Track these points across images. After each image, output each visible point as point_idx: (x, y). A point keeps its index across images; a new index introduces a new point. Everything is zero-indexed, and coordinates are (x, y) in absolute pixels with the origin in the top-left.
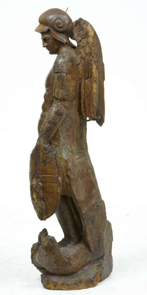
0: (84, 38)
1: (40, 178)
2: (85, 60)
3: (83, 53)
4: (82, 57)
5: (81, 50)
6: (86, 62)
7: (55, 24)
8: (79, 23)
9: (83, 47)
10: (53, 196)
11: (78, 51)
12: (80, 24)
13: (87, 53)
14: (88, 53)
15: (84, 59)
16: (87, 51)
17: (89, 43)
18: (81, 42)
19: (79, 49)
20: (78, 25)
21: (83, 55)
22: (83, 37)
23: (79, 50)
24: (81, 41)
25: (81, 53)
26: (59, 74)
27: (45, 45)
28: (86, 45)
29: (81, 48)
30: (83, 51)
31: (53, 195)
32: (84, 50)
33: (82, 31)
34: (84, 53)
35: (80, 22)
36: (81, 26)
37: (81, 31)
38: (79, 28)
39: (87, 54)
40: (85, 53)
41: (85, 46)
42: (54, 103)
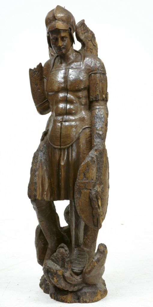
8: (83, 25)
17: (96, 46)
18: (88, 44)
22: (89, 40)
29: (89, 50)
36: (86, 27)
38: (84, 30)
41: (92, 48)
42: (102, 105)
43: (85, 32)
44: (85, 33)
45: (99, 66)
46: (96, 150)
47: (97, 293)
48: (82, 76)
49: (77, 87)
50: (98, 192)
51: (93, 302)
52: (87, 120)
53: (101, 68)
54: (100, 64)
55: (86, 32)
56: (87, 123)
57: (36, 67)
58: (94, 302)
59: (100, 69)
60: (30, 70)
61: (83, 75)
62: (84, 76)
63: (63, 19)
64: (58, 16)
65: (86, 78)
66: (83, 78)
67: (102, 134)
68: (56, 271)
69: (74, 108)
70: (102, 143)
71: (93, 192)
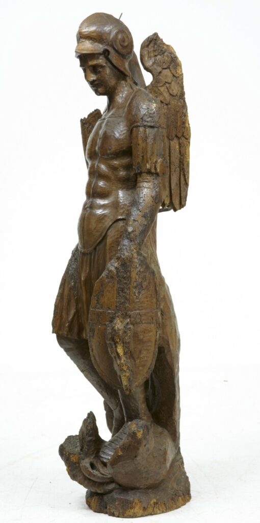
0: (165, 69)
1: (130, 317)
2: (169, 106)
3: (166, 95)
4: (163, 101)
5: (162, 89)
6: (173, 110)
7: (118, 41)
8: (153, 42)
9: (165, 84)
10: (150, 348)
11: (157, 90)
12: (155, 44)
13: (175, 94)
14: (177, 95)
15: (167, 104)
16: (174, 91)
17: (178, 77)
18: (162, 74)
19: (157, 87)
20: (152, 45)
21: (165, 97)
22: (165, 67)
23: (159, 90)
24: (160, 72)
25: (161, 94)
26: (156, 129)
27: (93, 77)
28: (172, 81)
29: (161, 85)
30: (166, 90)
31: (149, 346)
32: (167, 88)
33: (160, 55)
34: (168, 94)
35: (156, 40)
36: (159, 46)
37: (159, 57)
38: (154, 51)
39: (173, 96)
40: (170, 94)
41: (170, 81)
42: (146, 180)
43: (156, 54)
44: (156, 56)
45: (144, 112)
46: (118, 259)
47: (131, 503)
48: (119, 131)
49: (110, 150)
50: (115, 330)
51: (124, 517)
52: (122, 206)
53: (148, 118)
54: (147, 111)
55: (158, 55)
56: (121, 211)
57: (86, 117)
58: (126, 517)
59: (145, 118)
60: (82, 120)
61: (122, 129)
62: (122, 131)
63: (93, 36)
64: (85, 32)
65: (125, 135)
66: (120, 135)
67: (133, 231)
68: (68, 455)
69: (104, 186)
70: (130, 248)
71: (109, 330)
